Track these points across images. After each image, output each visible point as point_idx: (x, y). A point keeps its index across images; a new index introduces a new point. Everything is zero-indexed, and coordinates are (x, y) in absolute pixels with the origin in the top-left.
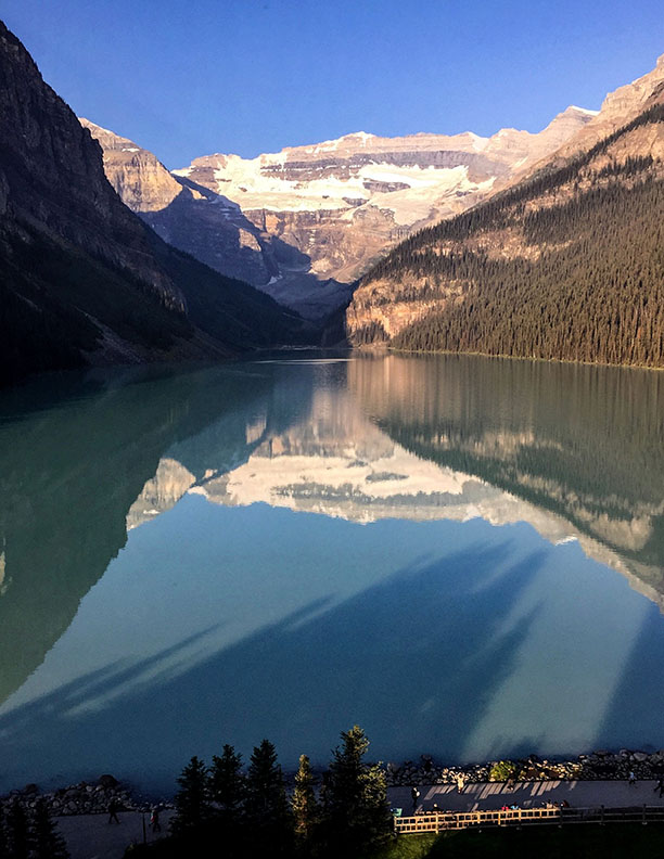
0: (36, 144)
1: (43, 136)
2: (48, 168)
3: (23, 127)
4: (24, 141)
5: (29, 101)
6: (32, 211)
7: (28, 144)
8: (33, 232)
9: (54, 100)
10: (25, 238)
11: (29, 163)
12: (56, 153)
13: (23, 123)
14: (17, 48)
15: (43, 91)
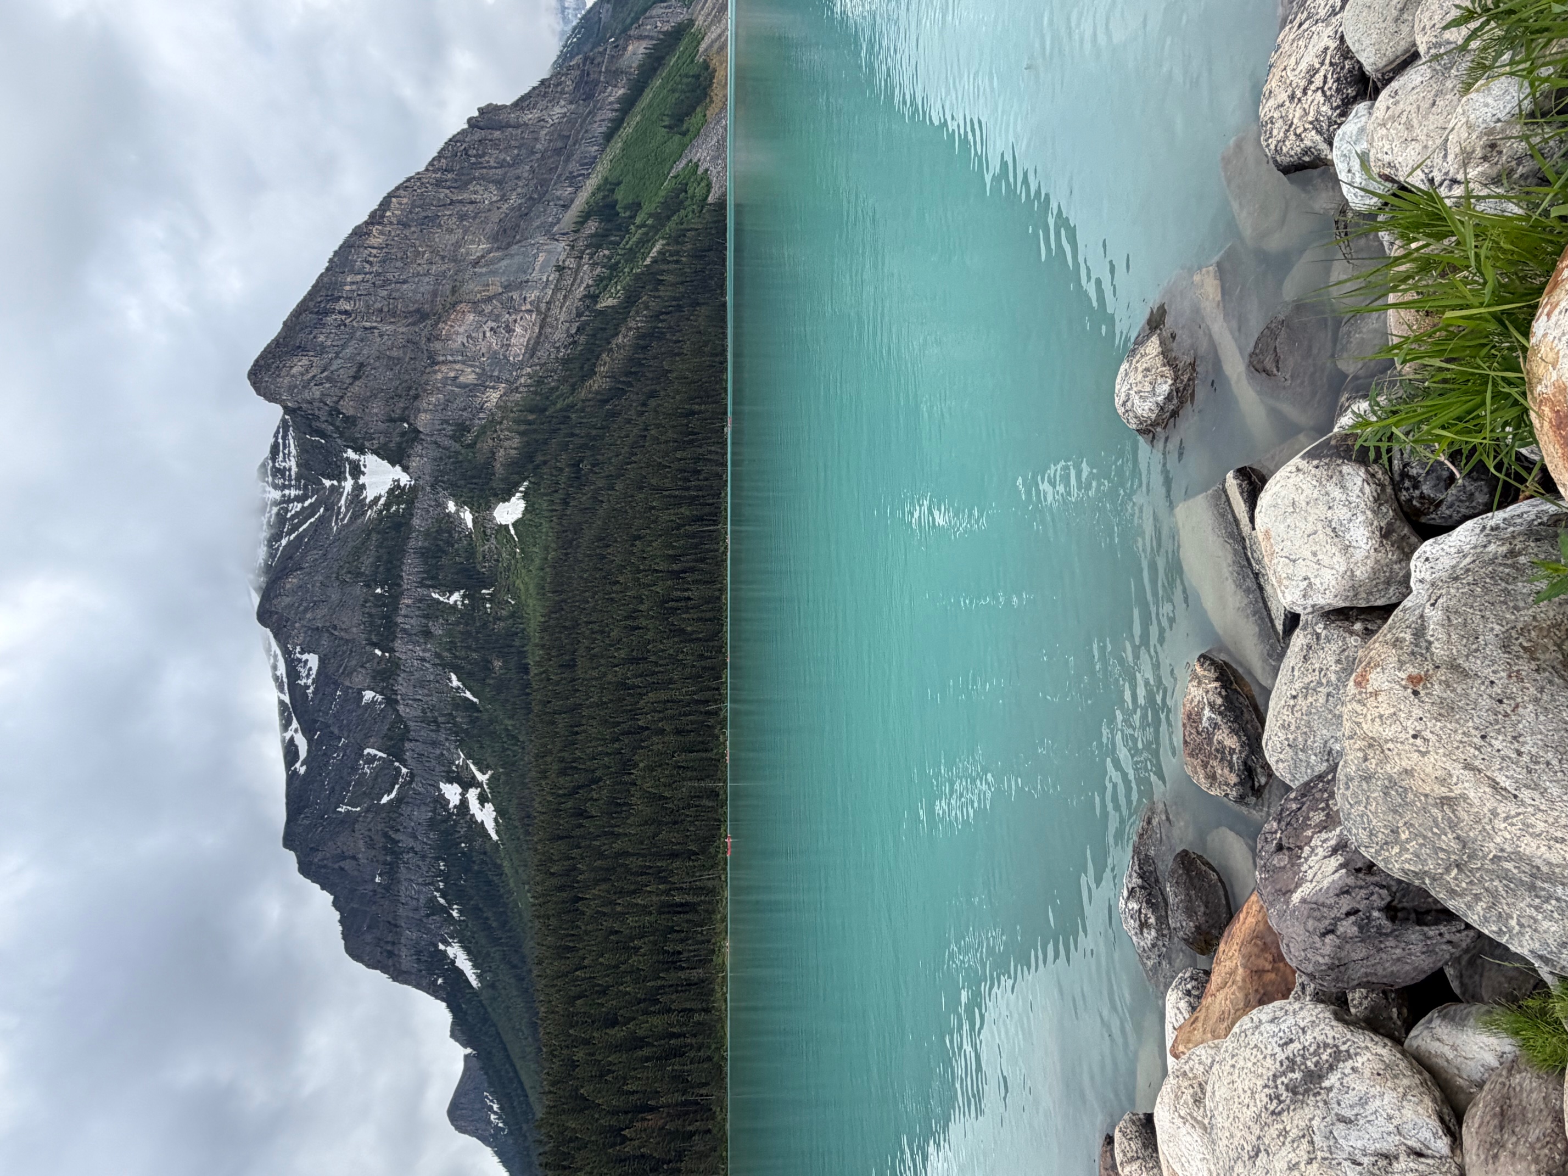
0: (492, 188)
1: (482, 177)
2: (518, 178)
3: (476, 202)
4: (491, 203)
5: (448, 191)
6: (566, 207)
7: (494, 199)
8: (585, 217)
9: (443, 160)
10: (592, 226)
11: (514, 200)
12: (501, 165)
13: (472, 203)
14: (394, 200)
15: (434, 171)
